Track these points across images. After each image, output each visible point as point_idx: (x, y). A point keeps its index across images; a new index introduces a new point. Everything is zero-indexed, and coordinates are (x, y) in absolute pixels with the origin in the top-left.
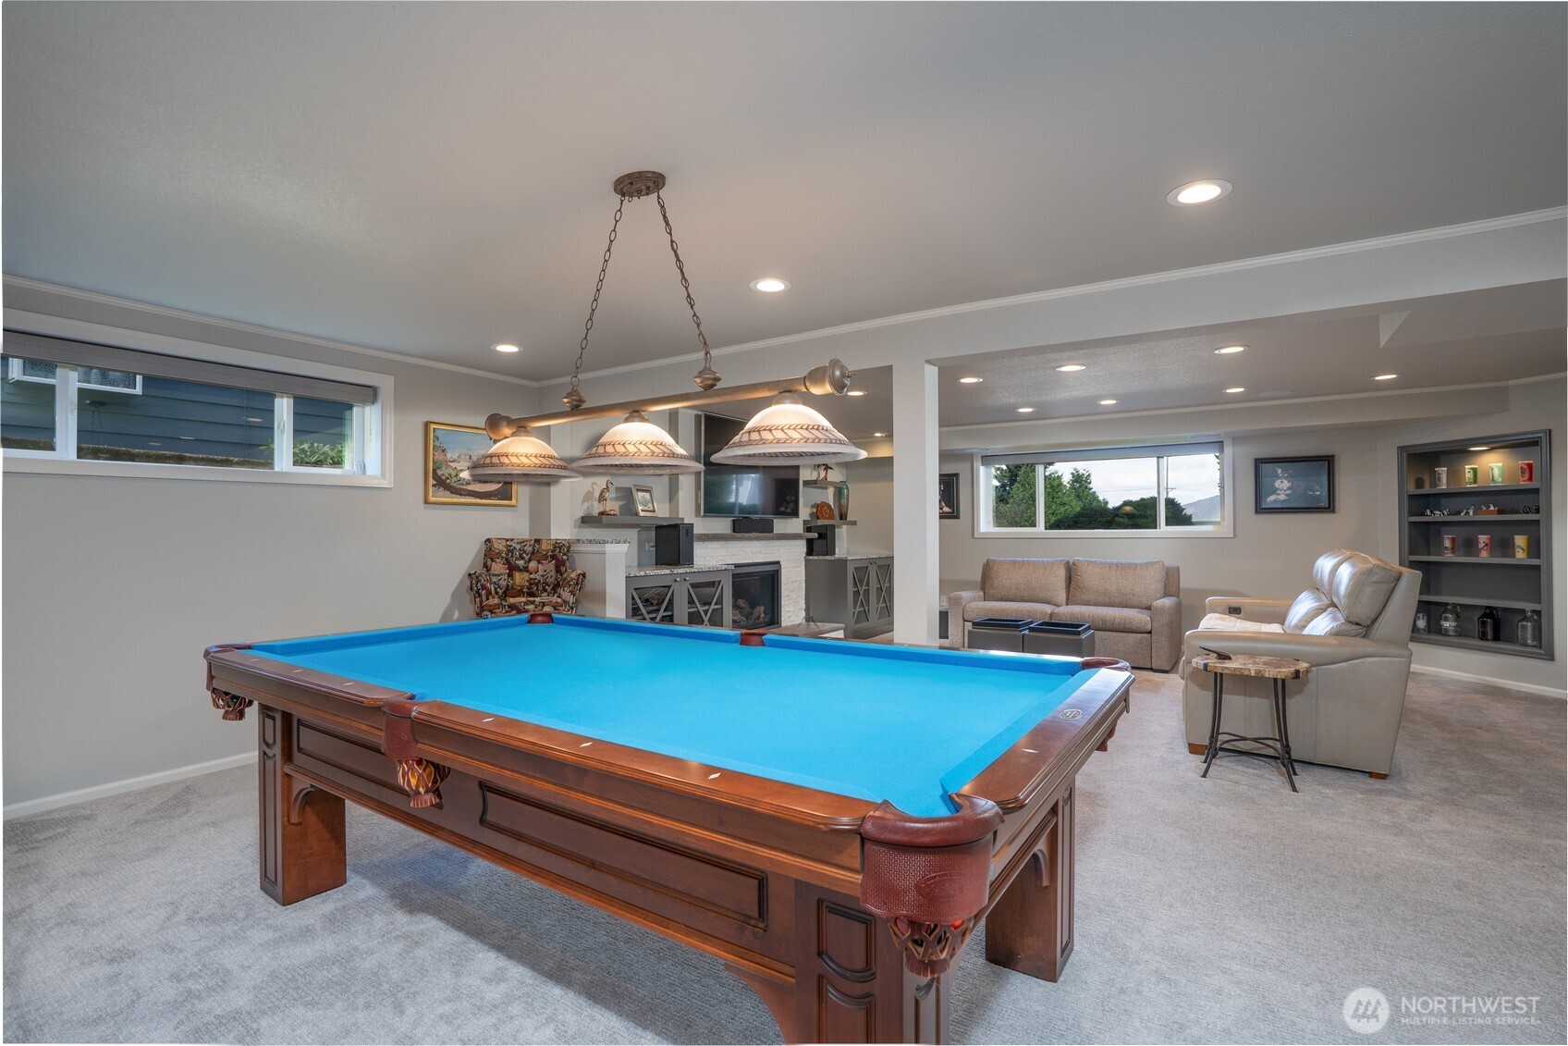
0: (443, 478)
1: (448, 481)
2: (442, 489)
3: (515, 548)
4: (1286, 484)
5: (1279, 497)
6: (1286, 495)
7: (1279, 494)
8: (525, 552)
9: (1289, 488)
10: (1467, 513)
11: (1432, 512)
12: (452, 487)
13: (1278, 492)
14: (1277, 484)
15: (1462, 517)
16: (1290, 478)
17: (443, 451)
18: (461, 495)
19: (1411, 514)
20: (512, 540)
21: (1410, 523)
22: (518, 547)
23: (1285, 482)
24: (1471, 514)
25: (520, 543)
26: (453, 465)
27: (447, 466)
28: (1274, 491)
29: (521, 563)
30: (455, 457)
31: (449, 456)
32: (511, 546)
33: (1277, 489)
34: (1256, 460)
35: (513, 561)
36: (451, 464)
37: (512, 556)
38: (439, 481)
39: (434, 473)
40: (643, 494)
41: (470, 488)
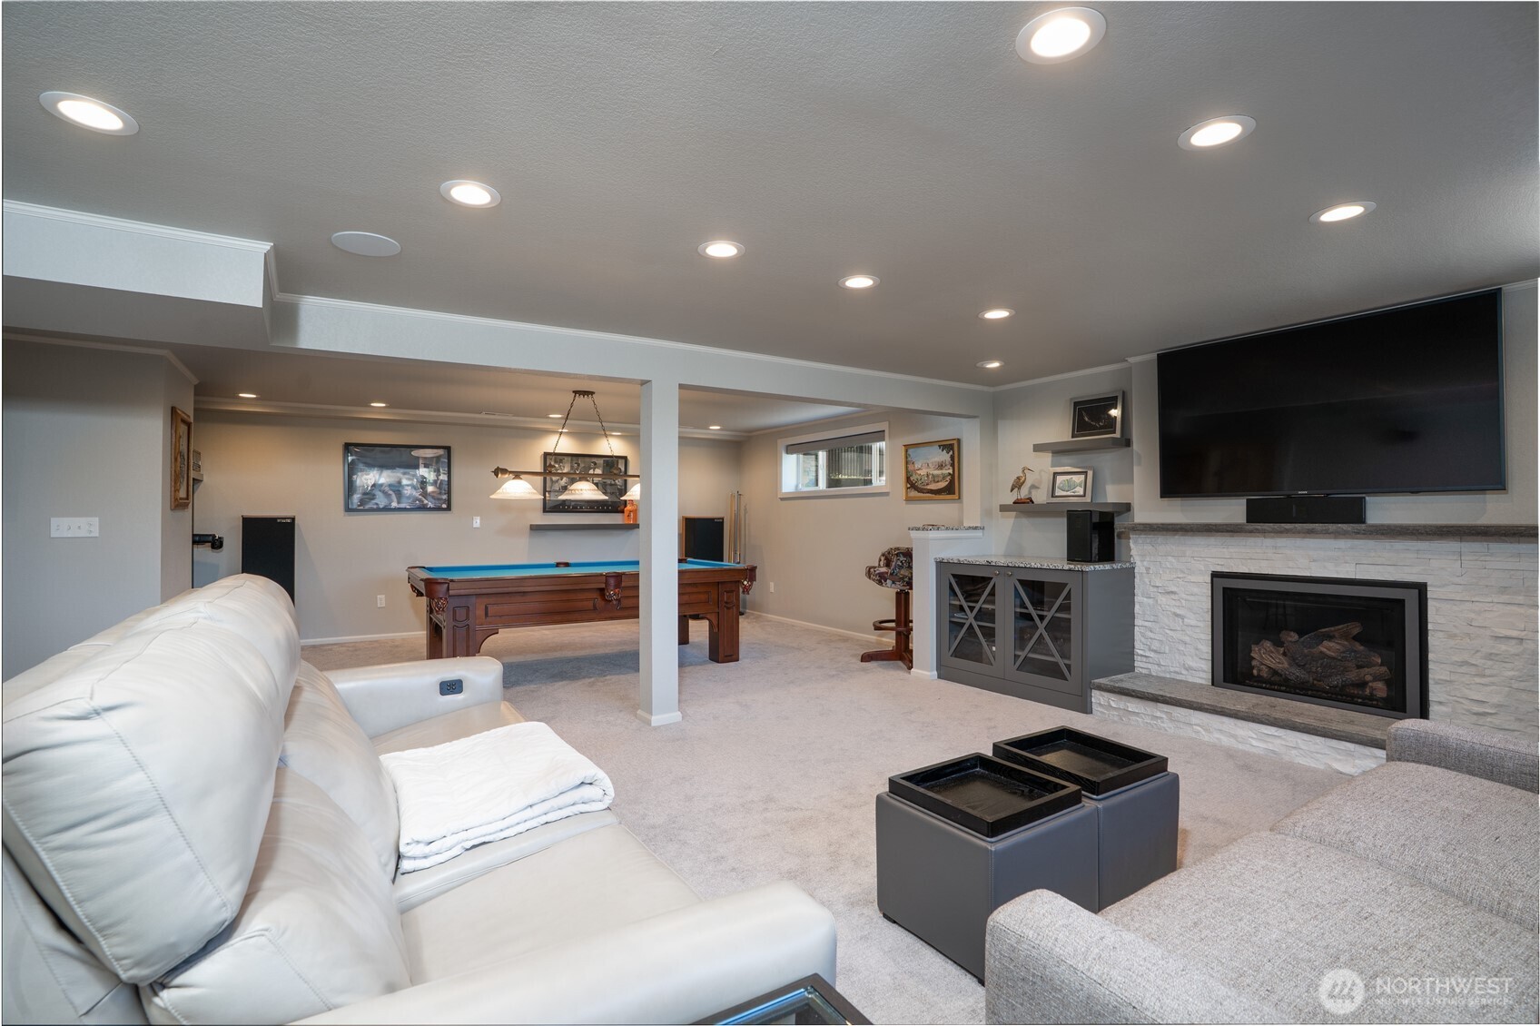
0: (914, 482)
1: (916, 484)
2: (913, 490)
12: (918, 487)
17: (913, 464)
18: (924, 493)
27: (915, 474)
30: (920, 466)
31: (916, 466)
36: (918, 472)
38: (911, 485)
39: (908, 479)
40: (1068, 477)
41: (929, 487)
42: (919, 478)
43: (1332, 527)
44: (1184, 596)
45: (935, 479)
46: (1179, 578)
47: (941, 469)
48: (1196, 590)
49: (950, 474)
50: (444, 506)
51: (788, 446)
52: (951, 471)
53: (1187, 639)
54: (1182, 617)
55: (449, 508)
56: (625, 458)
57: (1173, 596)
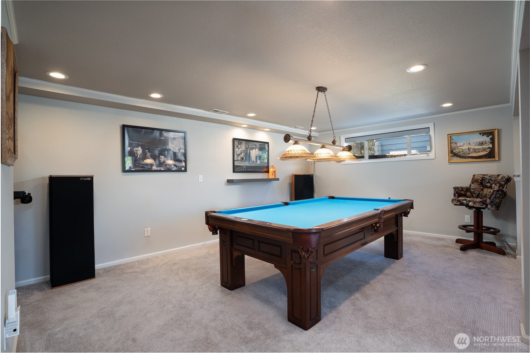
0: (456, 153)
1: (459, 154)
2: (456, 157)
3: (486, 178)
8: (491, 180)
12: (460, 156)
17: (456, 143)
18: (465, 158)
20: (487, 175)
22: (488, 178)
25: (490, 176)
26: (461, 148)
27: (458, 149)
29: (489, 185)
30: (462, 145)
31: (458, 145)
32: (485, 178)
35: (484, 183)
36: (460, 147)
37: (484, 182)
38: (454, 154)
39: (452, 152)
41: (470, 155)
42: (461, 151)
45: (475, 151)
47: (482, 145)
49: (489, 148)
50: (183, 169)
51: (346, 139)
52: (491, 146)
55: (185, 170)
56: (268, 143)
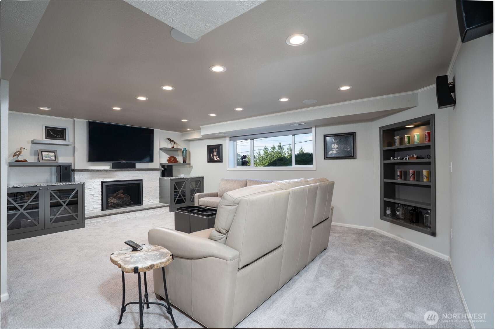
4: (336, 146)
5: (333, 152)
6: (337, 151)
7: (333, 151)
9: (337, 148)
10: (406, 159)
11: (393, 158)
13: (333, 149)
14: (333, 146)
15: (404, 161)
16: (337, 143)
19: (385, 159)
21: (384, 163)
23: (336, 145)
24: (408, 159)
28: (331, 149)
33: (333, 148)
34: (324, 135)
40: (48, 153)
43: (132, 169)
44: (93, 189)
46: (92, 184)
48: (97, 187)
53: (94, 200)
54: (93, 195)
57: (90, 190)
